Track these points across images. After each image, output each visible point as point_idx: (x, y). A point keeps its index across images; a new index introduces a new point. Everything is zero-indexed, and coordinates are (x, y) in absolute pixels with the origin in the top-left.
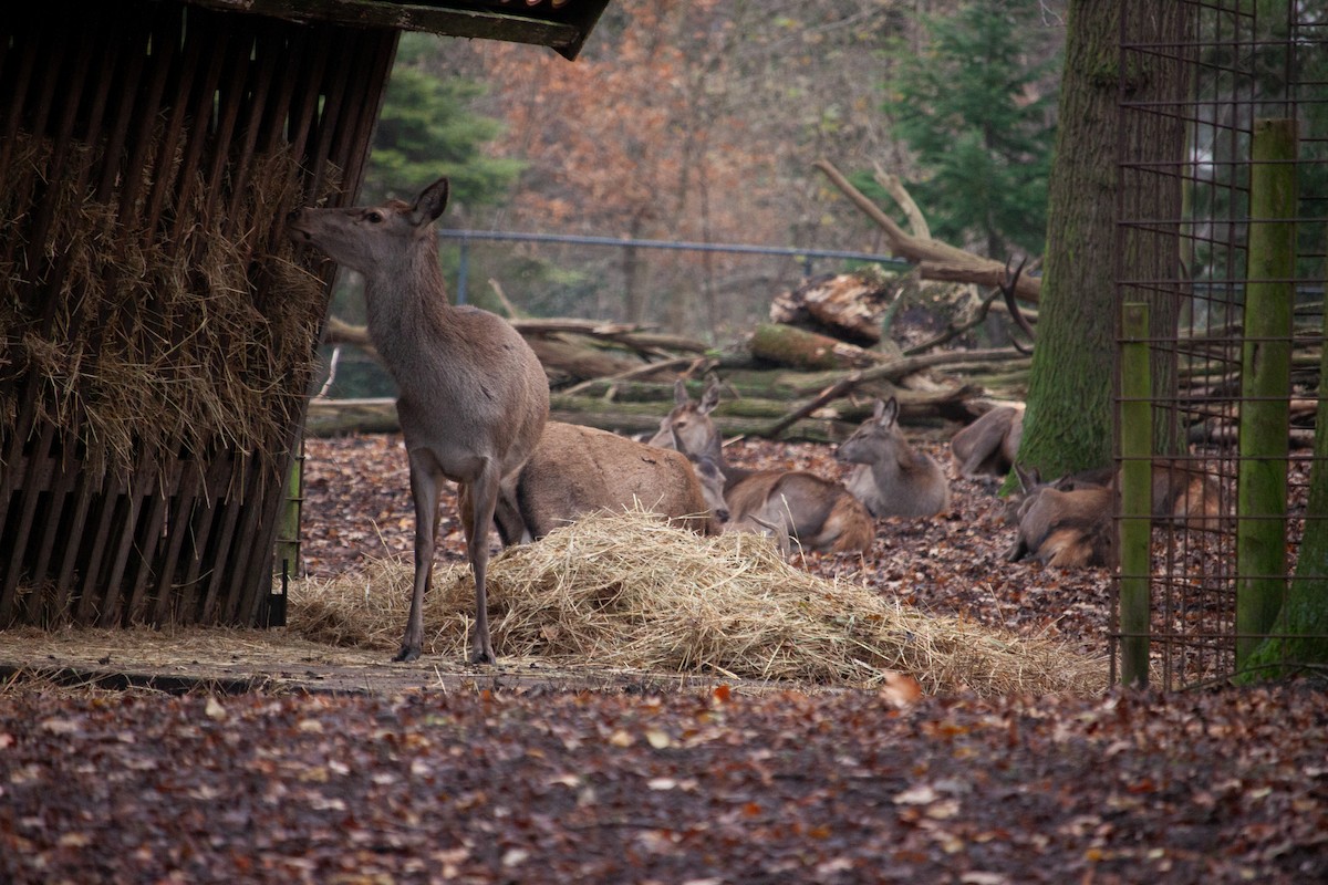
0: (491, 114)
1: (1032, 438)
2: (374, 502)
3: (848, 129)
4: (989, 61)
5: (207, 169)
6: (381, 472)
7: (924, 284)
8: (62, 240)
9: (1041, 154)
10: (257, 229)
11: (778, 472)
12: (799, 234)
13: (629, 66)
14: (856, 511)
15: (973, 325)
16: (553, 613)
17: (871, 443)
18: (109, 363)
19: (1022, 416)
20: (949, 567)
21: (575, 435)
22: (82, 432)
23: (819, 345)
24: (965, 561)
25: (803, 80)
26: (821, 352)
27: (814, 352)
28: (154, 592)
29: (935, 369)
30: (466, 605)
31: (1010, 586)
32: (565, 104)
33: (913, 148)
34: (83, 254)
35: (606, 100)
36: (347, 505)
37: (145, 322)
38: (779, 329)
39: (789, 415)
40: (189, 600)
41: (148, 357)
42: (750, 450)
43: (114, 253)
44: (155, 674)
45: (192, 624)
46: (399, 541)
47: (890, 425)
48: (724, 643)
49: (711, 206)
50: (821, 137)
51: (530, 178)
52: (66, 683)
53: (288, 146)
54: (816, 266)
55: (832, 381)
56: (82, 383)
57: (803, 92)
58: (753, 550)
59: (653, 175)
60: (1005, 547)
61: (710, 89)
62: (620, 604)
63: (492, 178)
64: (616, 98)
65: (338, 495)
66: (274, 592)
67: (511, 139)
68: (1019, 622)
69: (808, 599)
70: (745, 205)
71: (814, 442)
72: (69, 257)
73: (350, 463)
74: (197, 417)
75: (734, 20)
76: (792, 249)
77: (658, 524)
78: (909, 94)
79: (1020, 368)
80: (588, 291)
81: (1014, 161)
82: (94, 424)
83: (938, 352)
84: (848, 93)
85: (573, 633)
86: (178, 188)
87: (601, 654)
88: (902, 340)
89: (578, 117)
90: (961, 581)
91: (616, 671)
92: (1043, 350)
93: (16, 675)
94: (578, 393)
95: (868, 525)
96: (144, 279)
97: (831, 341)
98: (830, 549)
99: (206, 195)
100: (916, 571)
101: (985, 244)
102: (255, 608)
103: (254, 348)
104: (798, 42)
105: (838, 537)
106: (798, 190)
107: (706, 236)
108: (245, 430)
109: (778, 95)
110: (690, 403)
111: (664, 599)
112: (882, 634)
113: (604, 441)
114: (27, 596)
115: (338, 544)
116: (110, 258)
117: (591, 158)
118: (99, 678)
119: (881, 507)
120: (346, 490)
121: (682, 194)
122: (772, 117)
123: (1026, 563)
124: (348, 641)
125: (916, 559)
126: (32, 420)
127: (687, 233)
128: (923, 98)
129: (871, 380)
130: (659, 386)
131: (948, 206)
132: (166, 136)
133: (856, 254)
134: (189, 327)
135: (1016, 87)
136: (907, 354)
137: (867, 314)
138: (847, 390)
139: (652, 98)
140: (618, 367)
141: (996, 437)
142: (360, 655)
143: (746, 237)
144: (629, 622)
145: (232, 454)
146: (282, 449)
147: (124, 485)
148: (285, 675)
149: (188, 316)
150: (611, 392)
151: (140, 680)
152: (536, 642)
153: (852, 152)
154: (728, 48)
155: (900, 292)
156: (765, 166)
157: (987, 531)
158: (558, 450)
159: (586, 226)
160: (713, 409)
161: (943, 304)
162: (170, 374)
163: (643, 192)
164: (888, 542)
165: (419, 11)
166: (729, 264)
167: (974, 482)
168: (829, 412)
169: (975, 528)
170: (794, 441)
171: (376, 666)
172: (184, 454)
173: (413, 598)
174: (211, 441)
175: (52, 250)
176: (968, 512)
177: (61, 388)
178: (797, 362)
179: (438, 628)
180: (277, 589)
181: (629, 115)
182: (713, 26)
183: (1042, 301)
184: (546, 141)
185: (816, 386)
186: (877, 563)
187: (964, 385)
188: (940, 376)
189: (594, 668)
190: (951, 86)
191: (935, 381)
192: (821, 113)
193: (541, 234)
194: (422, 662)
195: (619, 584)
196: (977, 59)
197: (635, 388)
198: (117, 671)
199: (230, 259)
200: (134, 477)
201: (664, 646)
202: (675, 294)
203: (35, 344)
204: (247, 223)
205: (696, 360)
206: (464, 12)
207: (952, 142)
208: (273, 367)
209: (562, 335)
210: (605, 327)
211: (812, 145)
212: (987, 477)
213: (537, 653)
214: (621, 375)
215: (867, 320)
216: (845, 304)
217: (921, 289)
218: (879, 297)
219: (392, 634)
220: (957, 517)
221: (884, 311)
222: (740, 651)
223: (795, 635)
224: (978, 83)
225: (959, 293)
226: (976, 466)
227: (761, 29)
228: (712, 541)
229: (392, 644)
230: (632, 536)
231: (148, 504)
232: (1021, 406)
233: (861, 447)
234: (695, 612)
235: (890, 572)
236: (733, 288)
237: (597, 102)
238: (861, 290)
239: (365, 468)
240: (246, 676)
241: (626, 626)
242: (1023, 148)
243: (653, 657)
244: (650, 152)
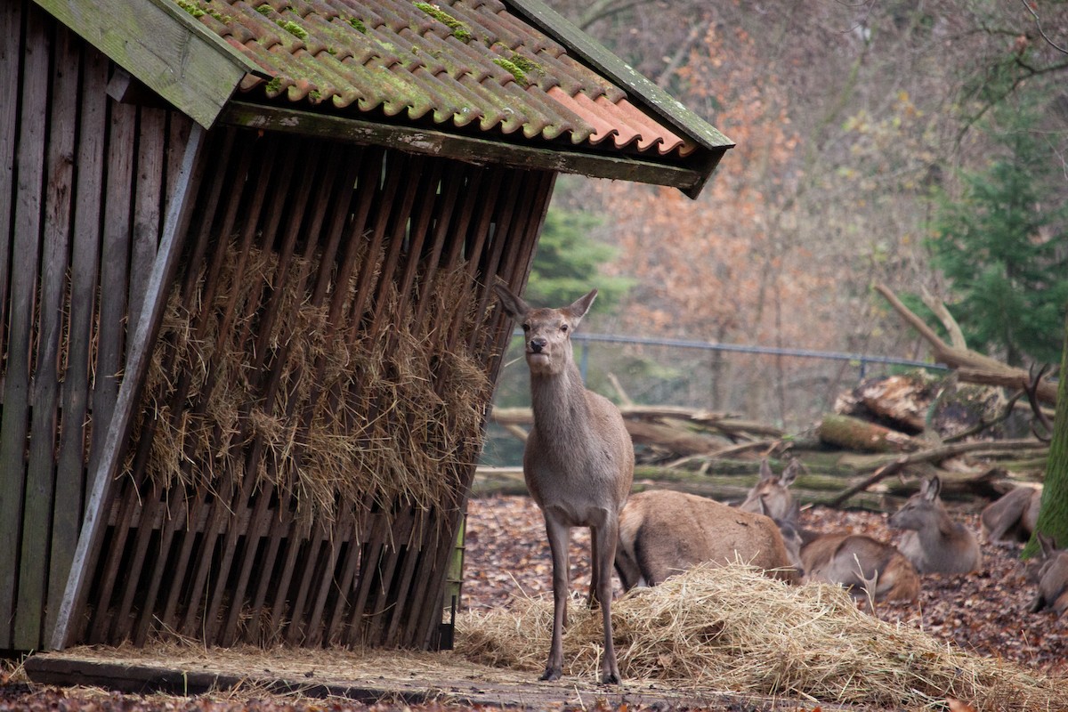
0: (607, 241)
1: (1048, 513)
2: (515, 551)
3: (895, 259)
4: (1011, 208)
5: (400, 279)
6: (520, 527)
7: (960, 386)
8: (283, 334)
9: (1052, 284)
10: (439, 329)
11: (841, 534)
12: (852, 343)
13: (719, 205)
14: (906, 568)
15: (1000, 420)
16: (668, 646)
17: (918, 513)
18: (318, 434)
19: (1040, 495)
20: (981, 616)
21: (683, 501)
22: (295, 490)
23: (875, 432)
24: (994, 611)
25: (860, 219)
26: (876, 438)
27: (871, 437)
28: (348, 620)
29: (969, 455)
30: (598, 637)
31: (1031, 633)
32: (667, 235)
33: (948, 277)
34: (300, 347)
35: (700, 232)
36: (493, 553)
37: (347, 402)
38: (842, 419)
39: (849, 489)
40: (376, 627)
41: (349, 431)
42: (817, 516)
43: (325, 346)
44: (349, 686)
45: (378, 647)
46: (536, 583)
47: (934, 500)
48: (807, 673)
49: (783, 319)
50: (873, 267)
51: (637, 293)
52: (279, 692)
53: (465, 263)
54: (867, 369)
55: (885, 463)
56: (296, 449)
57: (860, 229)
58: (831, 598)
59: (737, 292)
60: (1027, 601)
61: (784, 224)
62: (723, 639)
63: (608, 293)
64: (709, 230)
65: (486, 545)
66: (444, 622)
67: (623, 261)
68: (1039, 662)
69: (875, 639)
70: (810, 319)
71: (869, 511)
72: (288, 349)
73: (495, 519)
74: (386, 479)
75: (804, 169)
76: (848, 355)
77: (754, 575)
78: (946, 232)
79: (1038, 456)
80: (681, 384)
81: (1029, 289)
82: (305, 483)
83: (970, 441)
84: (896, 231)
85: (684, 661)
86: (376, 295)
87: (707, 679)
88: (941, 430)
89: (677, 245)
90: (991, 628)
91: (719, 693)
92: (1059, 442)
93: (239, 685)
94: (679, 467)
95: (915, 580)
96: (348, 368)
97: (883, 430)
98: (884, 599)
99: (398, 301)
100: (954, 618)
101: (1004, 354)
102: (429, 634)
103: (434, 425)
104: (856, 187)
105: (891, 589)
106: (854, 308)
107: (779, 342)
108: (425, 490)
109: (839, 231)
110: (772, 477)
111: (758, 636)
112: (935, 669)
113: (706, 507)
114: (248, 621)
115: (487, 584)
116: (321, 351)
117: (687, 278)
118: (306, 688)
119: (925, 565)
120: (493, 541)
121: (760, 309)
122: (834, 248)
123: (1044, 614)
124: (502, 663)
125: (954, 608)
126: (255, 479)
127: (763, 340)
128: (957, 236)
129: (917, 462)
130: (744, 463)
131: (975, 323)
132: (367, 255)
133: (900, 360)
134: (382, 407)
135: (1032, 229)
136: (945, 442)
137: (914, 408)
138: (896, 469)
139: (738, 230)
140: (711, 447)
141: (1017, 511)
142: (512, 675)
143: (811, 344)
144: (729, 654)
145: (414, 511)
146: (453, 506)
147: (328, 533)
148: (454, 690)
149: (381, 398)
150: (705, 467)
151: (338, 691)
152: (654, 668)
153: (898, 278)
154: (801, 191)
155: (941, 392)
156: (827, 287)
157: (1012, 587)
158: (669, 513)
159: (682, 332)
160: (791, 483)
161: (976, 402)
162: (366, 445)
163: (729, 306)
164: (931, 594)
165: (572, 158)
166: (796, 365)
167: (1000, 547)
168: (881, 487)
169: (1001, 585)
170: (853, 510)
171: (526, 684)
172: (375, 508)
173: (554, 630)
174: (397, 500)
175: (275, 342)
176: (996, 571)
177: (280, 453)
178: (856, 447)
179: (575, 654)
180: (447, 619)
181: (718, 244)
182: (789, 175)
183: (1058, 402)
184: (651, 264)
185: (872, 466)
186: (923, 611)
187: (991, 468)
188: (972, 461)
189: (701, 690)
190: (979, 227)
191: (968, 464)
192: (874, 245)
193: (646, 338)
194: (564, 681)
195: (722, 623)
196: (1002, 206)
197: (724, 464)
198: (320, 683)
199: (416, 353)
200: (335, 528)
201: (758, 674)
202: (752, 387)
203: (259, 418)
204: (430, 324)
205: (774, 443)
206: (609, 159)
207: (979, 272)
208: (448, 440)
209: (666, 420)
210: (701, 415)
211: (866, 271)
212: (1010, 543)
213: (655, 677)
214: (712, 453)
215: (913, 414)
216: (896, 401)
217: (958, 390)
218: (924, 395)
219: (538, 658)
220: (986, 575)
221: (927, 407)
222: (820, 679)
223: (865, 668)
224: (1002, 225)
225: (989, 394)
226: (1001, 534)
227: (827, 178)
228: (798, 590)
229: (538, 666)
230: (733, 584)
231: (346, 548)
232: (1039, 487)
233: (910, 516)
234: (783, 647)
235: (933, 618)
236: (801, 384)
237: (693, 233)
238: (909, 389)
239: (507, 523)
240: (423, 689)
241: (727, 657)
242: (1037, 278)
243: (749, 683)
244: (734, 275)
